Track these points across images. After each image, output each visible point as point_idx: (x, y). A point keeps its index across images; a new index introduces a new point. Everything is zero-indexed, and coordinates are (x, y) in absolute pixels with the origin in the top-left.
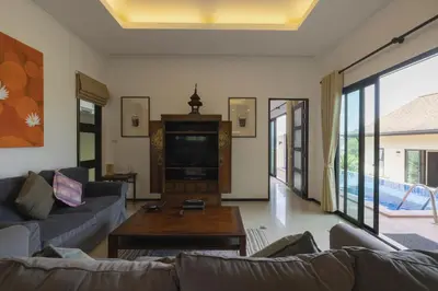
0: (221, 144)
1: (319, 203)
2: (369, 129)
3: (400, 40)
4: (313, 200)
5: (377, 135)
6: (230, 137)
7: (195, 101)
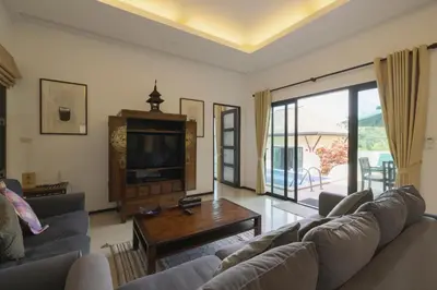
0: (187, 144)
1: (254, 190)
2: (291, 130)
3: (314, 80)
4: (244, 188)
5: (296, 135)
6: (196, 137)
7: (155, 98)
